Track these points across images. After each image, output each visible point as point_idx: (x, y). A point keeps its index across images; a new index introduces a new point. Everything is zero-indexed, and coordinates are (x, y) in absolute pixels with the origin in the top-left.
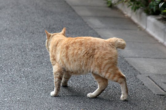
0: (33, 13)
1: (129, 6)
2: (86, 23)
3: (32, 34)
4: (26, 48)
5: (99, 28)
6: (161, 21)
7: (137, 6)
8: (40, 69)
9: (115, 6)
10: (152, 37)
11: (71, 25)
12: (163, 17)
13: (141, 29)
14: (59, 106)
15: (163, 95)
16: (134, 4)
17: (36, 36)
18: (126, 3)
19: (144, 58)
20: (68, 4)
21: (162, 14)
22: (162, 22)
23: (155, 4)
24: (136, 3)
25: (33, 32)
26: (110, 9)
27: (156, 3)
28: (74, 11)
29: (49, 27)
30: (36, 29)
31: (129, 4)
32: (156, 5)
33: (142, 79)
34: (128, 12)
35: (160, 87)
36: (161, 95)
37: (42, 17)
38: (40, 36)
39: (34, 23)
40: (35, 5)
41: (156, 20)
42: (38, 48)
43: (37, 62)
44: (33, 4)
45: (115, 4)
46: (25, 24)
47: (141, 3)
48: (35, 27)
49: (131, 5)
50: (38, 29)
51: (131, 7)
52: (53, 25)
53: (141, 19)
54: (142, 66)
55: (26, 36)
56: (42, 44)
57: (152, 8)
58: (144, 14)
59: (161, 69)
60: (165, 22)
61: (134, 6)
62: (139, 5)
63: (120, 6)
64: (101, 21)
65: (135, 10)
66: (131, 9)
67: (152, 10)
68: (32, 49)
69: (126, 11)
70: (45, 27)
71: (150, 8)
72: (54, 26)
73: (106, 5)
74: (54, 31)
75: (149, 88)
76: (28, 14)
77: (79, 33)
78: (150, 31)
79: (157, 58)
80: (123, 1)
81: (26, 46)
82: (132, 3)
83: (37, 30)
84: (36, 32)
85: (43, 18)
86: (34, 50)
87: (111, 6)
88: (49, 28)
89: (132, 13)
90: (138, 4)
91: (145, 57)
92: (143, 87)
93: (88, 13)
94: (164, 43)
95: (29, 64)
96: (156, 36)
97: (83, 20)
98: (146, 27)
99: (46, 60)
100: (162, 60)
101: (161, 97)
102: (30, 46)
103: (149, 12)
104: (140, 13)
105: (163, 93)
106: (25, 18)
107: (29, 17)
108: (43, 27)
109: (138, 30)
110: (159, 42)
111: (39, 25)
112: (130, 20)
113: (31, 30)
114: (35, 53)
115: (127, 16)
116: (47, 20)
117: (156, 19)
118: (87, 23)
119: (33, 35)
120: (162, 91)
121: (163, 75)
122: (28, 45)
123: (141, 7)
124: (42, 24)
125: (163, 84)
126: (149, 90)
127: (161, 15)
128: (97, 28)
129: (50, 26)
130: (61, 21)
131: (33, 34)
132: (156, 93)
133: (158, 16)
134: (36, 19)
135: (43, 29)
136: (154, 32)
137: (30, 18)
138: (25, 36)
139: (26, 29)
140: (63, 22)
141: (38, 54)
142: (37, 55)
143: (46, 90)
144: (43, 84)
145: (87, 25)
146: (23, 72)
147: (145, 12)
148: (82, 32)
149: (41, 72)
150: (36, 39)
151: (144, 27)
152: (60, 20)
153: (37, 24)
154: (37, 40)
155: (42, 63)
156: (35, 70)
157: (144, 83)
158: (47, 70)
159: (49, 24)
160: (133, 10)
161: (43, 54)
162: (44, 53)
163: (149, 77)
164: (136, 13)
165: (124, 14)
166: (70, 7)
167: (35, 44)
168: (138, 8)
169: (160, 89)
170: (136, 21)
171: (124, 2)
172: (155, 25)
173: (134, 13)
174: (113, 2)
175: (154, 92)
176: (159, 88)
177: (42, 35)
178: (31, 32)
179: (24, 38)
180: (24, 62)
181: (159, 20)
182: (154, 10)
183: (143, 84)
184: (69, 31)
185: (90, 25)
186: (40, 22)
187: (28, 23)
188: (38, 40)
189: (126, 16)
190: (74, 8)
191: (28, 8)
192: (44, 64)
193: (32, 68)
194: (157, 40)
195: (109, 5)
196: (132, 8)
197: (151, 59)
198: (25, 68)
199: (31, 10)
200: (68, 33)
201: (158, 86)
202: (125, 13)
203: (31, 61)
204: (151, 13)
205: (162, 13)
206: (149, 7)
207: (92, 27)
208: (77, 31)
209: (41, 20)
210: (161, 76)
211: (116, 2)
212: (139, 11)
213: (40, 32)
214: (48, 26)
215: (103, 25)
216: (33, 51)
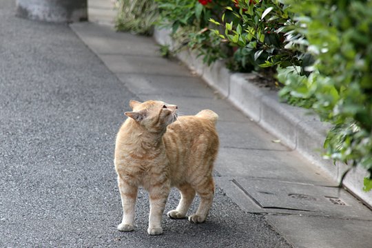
0: (29, 66)
1: (200, 55)
2: (123, 84)
3: (27, 103)
4: (16, 129)
5: (147, 95)
6: (256, 83)
7: (212, 55)
8: (42, 165)
9: (174, 55)
10: (239, 111)
11: (98, 88)
12: (258, 76)
13: (219, 96)
14: (75, 233)
15: (259, 214)
16: (208, 52)
17: (35, 107)
18: (195, 50)
19: (225, 147)
20: (91, 51)
21: (256, 71)
22: (257, 85)
23: (244, 54)
24: (211, 50)
25: (29, 100)
26: (165, 61)
27: (247, 52)
28: (102, 63)
29: (59, 91)
30: (35, 94)
31: (200, 52)
32: (246, 56)
33: (222, 186)
34: (198, 66)
35: (253, 199)
36: (255, 213)
37: (45, 73)
38: (42, 107)
39: (30, 84)
40: (33, 51)
41: (246, 82)
42: (39, 128)
43: (36, 153)
44: (30, 51)
45: (175, 52)
46: (15, 85)
47: (220, 50)
48: (34, 92)
49: (203, 53)
50: (39, 95)
51: (203, 57)
52: (66, 87)
53: (219, 79)
54: (222, 163)
55: (17, 107)
56: (46, 120)
57: (239, 59)
58: (225, 71)
59: (256, 167)
60: (261, 85)
61: (209, 57)
62: (217, 55)
63: (182, 56)
64: (150, 82)
65: (209, 63)
66: (202, 61)
67: (240, 63)
68: (27, 130)
69: (193, 65)
70: (50, 91)
71: (235, 60)
72: (68, 90)
73: (158, 53)
74: (67, 98)
75: (234, 200)
76: (20, 68)
77: (112, 102)
78: (236, 100)
79: (247, 149)
80: (190, 47)
81: (16, 125)
82: (205, 51)
83: (37, 96)
84: (35, 100)
85: (47, 75)
86: (32, 131)
87: (168, 56)
88: (58, 93)
89: (203, 69)
90: (214, 52)
91: (228, 147)
92: (225, 198)
93: (127, 67)
94: (259, 122)
95: (22, 157)
96: (246, 111)
97: (118, 79)
98: (229, 93)
99: (53, 151)
100: (257, 151)
101: (255, 218)
102: (25, 125)
103: (235, 66)
104: (219, 69)
105: (258, 209)
106: (15, 75)
107: (23, 73)
108: (47, 91)
109: (216, 98)
110: (252, 120)
111: (40, 87)
112: (200, 81)
113: (25, 95)
114: (33, 138)
115: (196, 74)
116: (55, 79)
117: (246, 80)
118: (126, 85)
119: (29, 105)
120: (257, 205)
121: (259, 178)
122: (21, 123)
123: (221, 59)
124: (45, 86)
125: (258, 194)
126: (234, 204)
127: (254, 72)
128: (144, 94)
129: (60, 89)
130: (79, 80)
131: (30, 103)
132: (247, 211)
133: (250, 74)
134: (34, 76)
135: (48, 94)
136: (243, 103)
137: (24, 75)
138: (15, 106)
139: (18, 94)
140: (82, 82)
141: (38, 140)
142: (38, 142)
143: (52, 203)
144: (47, 193)
145: (126, 88)
146: (12, 171)
147: (227, 68)
148: (118, 101)
149: (43, 172)
150: (34, 112)
151: (225, 93)
152: (77, 79)
153: (37, 85)
154: (36, 114)
155: (45, 156)
156: (34, 167)
157: (227, 191)
158: (56, 167)
159: (57, 86)
160: (206, 63)
161: (47, 140)
162: (49, 137)
163: (234, 181)
164: (212, 69)
165: (190, 70)
166: (96, 56)
167: (33, 121)
168: (214, 59)
169: (254, 203)
170: (211, 82)
171: (190, 49)
172: (244, 90)
173: (209, 69)
174: (171, 49)
175: (243, 208)
176: (251, 200)
177: (46, 106)
178: (27, 100)
179: (13, 110)
180: (13, 153)
181: (251, 81)
182: (244, 64)
183: (225, 195)
184: (94, 97)
185: (130, 89)
186: (41, 83)
187: (20, 84)
188: (38, 113)
189: (194, 73)
190: (103, 58)
191: (20, 56)
192: (49, 156)
193: (27, 164)
194: (248, 117)
195: (164, 53)
196: (204, 60)
197: (237, 150)
198: (14, 164)
199: (26, 60)
200: (92, 103)
201: (251, 197)
202: (192, 68)
203: (26, 152)
204: (237, 68)
205: (256, 69)
206: (233, 58)
207: (135, 93)
208: (108, 100)
209: (43, 79)
210: (255, 180)
211: (176, 49)
212: (216, 64)
213: (42, 100)
214: (57, 90)
215: (154, 90)
216: (29, 134)
